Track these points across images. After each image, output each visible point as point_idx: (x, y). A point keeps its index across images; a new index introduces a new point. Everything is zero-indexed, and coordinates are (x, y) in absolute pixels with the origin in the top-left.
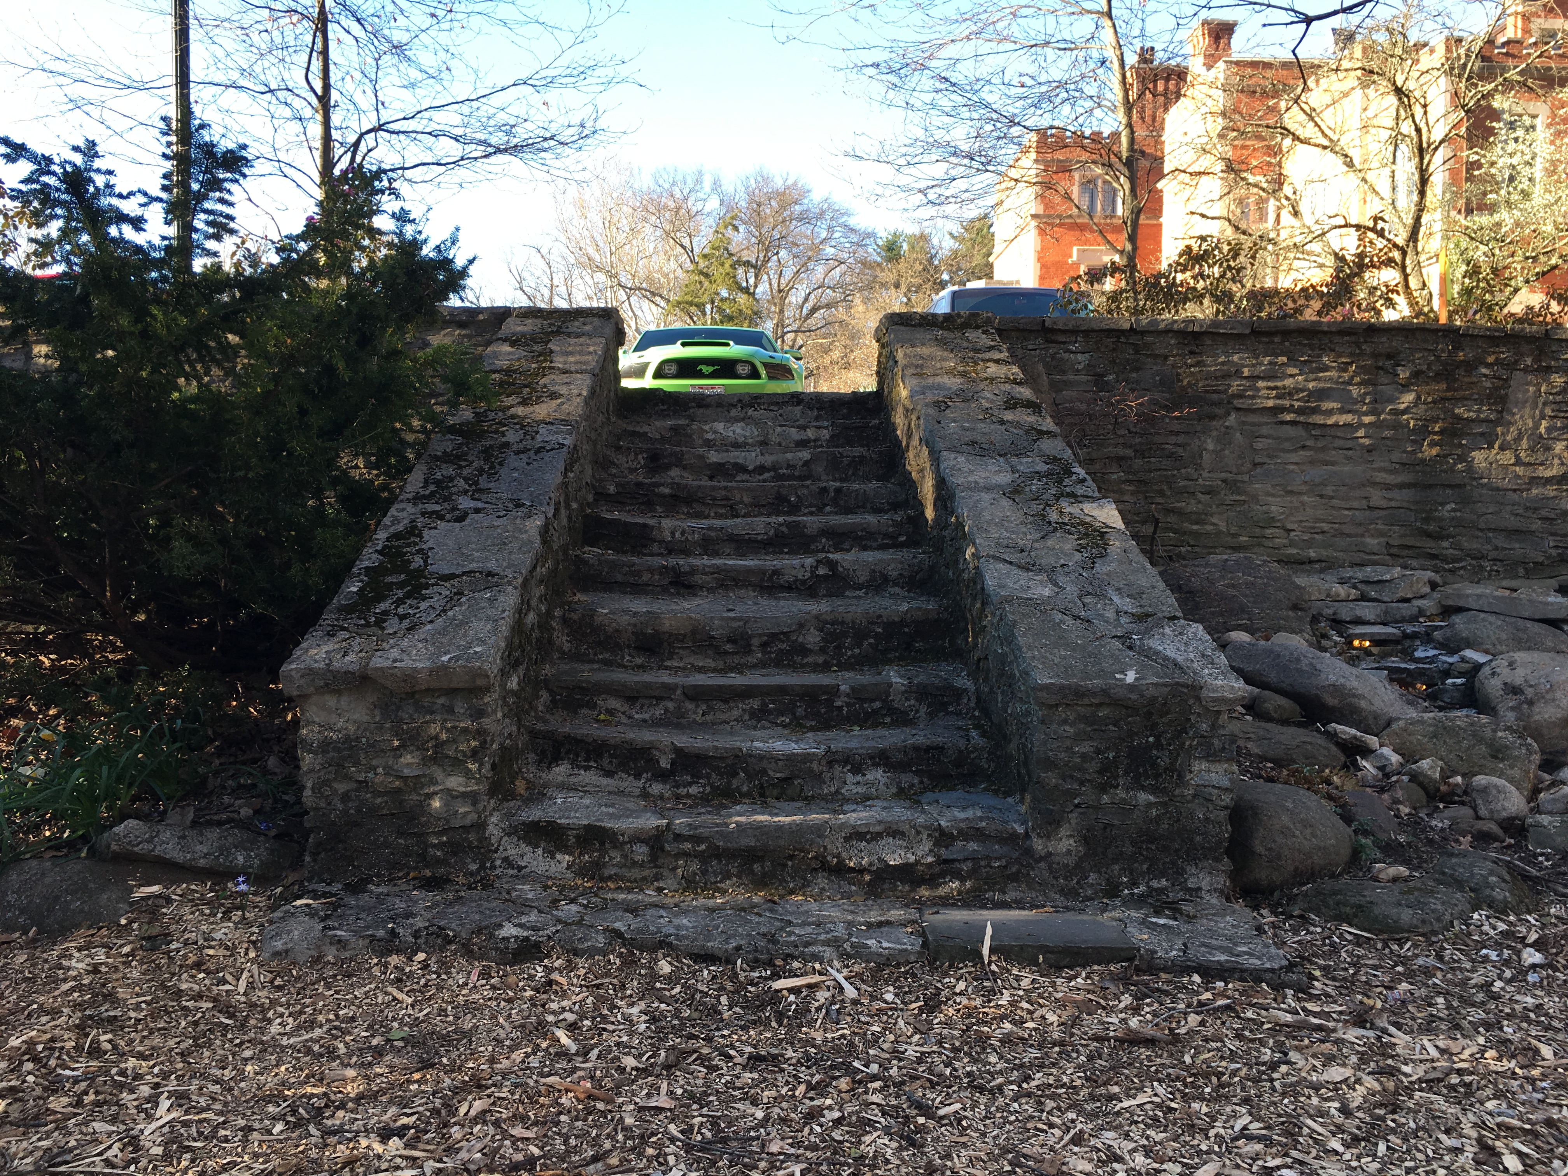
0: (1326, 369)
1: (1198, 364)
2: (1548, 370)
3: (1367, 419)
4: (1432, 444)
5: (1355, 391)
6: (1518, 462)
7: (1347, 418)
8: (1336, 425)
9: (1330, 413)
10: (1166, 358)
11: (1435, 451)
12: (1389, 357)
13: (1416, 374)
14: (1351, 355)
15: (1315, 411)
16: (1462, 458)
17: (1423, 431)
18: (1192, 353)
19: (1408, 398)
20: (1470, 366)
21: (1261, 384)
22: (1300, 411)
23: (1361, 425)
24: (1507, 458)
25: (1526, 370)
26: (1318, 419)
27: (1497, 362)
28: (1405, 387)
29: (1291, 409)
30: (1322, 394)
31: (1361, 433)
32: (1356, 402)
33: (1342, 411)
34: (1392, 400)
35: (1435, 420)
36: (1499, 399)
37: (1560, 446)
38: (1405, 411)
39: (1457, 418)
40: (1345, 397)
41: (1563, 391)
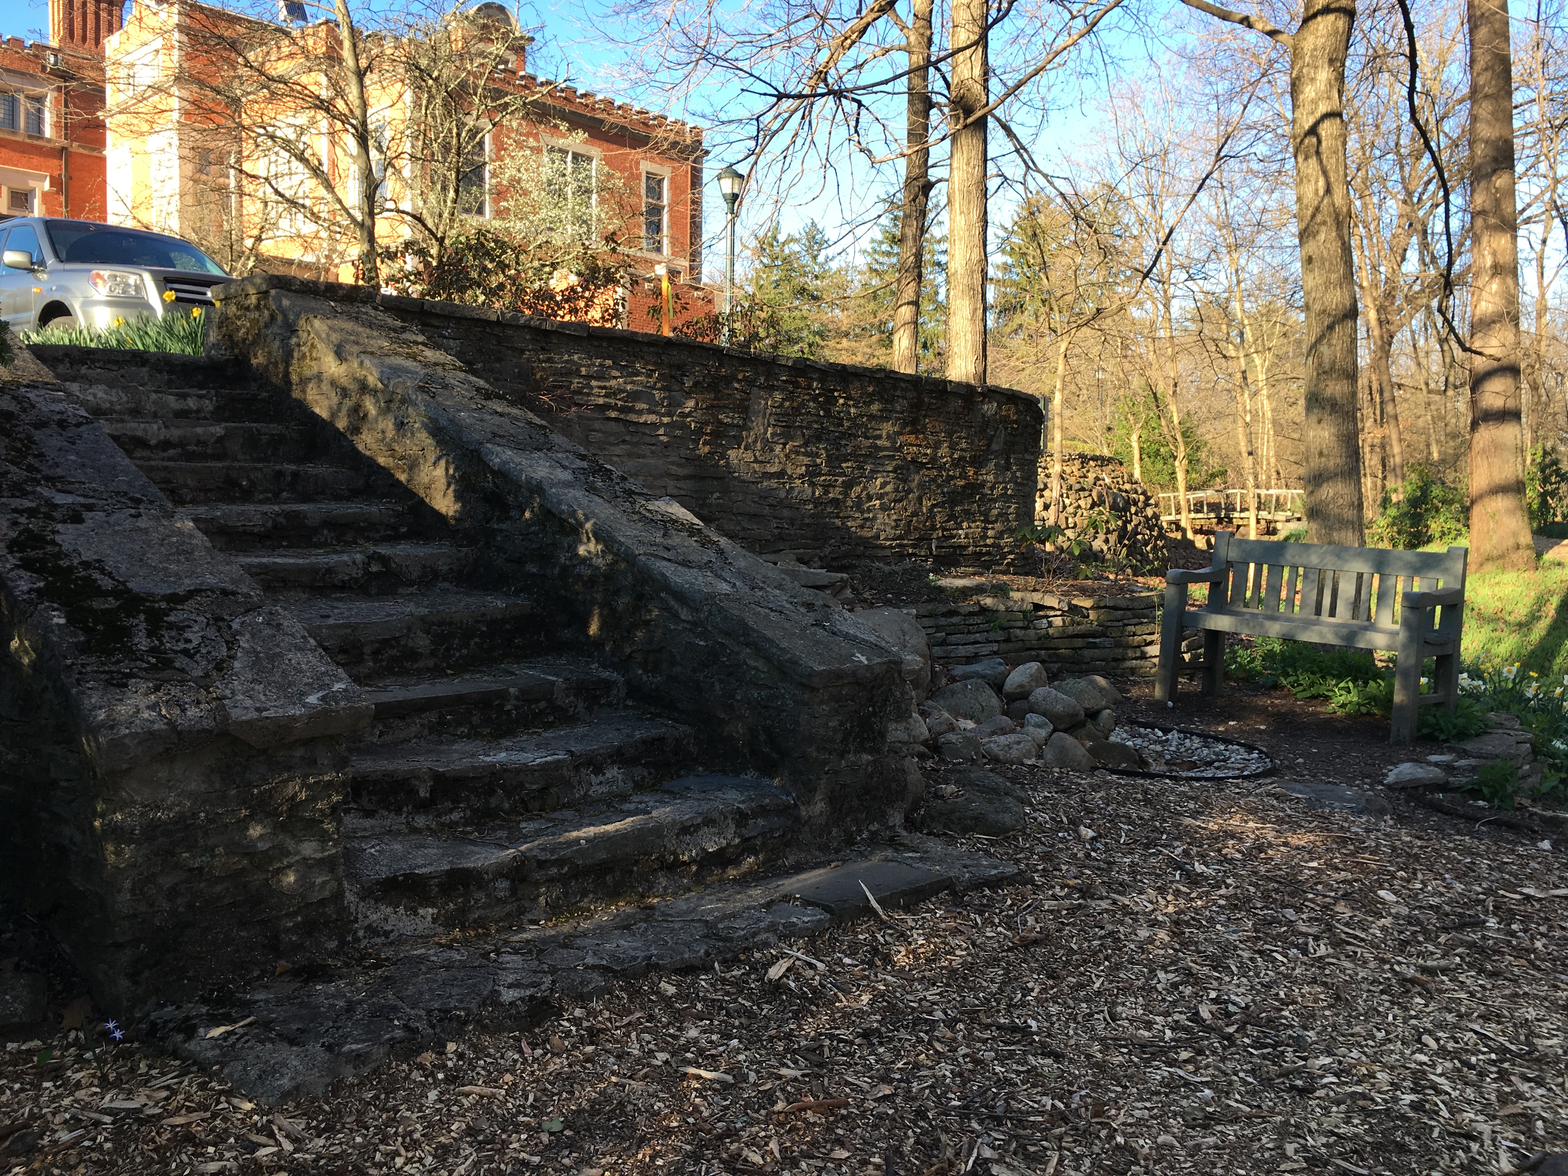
0: (638, 374)
1: (549, 360)
2: (772, 388)
3: (666, 420)
4: (705, 443)
5: (658, 395)
6: (756, 461)
7: (651, 418)
8: (645, 424)
9: (640, 412)
10: (522, 352)
11: (707, 449)
12: (679, 368)
13: (696, 384)
14: (655, 364)
15: (631, 410)
16: (723, 456)
17: (699, 432)
18: (543, 349)
19: (691, 403)
20: (728, 380)
21: (594, 383)
22: (622, 410)
23: (662, 424)
24: (749, 456)
25: (760, 387)
26: (633, 417)
27: (745, 379)
28: (688, 395)
29: (614, 408)
30: (635, 396)
31: (661, 431)
32: (657, 404)
33: (650, 412)
34: (680, 405)
35: (707, 423)
36: (744, 409)
37: (778, 448)
38: (689, 415)
39: (720, 422)
40: (650, 399)
41: (781, 406)
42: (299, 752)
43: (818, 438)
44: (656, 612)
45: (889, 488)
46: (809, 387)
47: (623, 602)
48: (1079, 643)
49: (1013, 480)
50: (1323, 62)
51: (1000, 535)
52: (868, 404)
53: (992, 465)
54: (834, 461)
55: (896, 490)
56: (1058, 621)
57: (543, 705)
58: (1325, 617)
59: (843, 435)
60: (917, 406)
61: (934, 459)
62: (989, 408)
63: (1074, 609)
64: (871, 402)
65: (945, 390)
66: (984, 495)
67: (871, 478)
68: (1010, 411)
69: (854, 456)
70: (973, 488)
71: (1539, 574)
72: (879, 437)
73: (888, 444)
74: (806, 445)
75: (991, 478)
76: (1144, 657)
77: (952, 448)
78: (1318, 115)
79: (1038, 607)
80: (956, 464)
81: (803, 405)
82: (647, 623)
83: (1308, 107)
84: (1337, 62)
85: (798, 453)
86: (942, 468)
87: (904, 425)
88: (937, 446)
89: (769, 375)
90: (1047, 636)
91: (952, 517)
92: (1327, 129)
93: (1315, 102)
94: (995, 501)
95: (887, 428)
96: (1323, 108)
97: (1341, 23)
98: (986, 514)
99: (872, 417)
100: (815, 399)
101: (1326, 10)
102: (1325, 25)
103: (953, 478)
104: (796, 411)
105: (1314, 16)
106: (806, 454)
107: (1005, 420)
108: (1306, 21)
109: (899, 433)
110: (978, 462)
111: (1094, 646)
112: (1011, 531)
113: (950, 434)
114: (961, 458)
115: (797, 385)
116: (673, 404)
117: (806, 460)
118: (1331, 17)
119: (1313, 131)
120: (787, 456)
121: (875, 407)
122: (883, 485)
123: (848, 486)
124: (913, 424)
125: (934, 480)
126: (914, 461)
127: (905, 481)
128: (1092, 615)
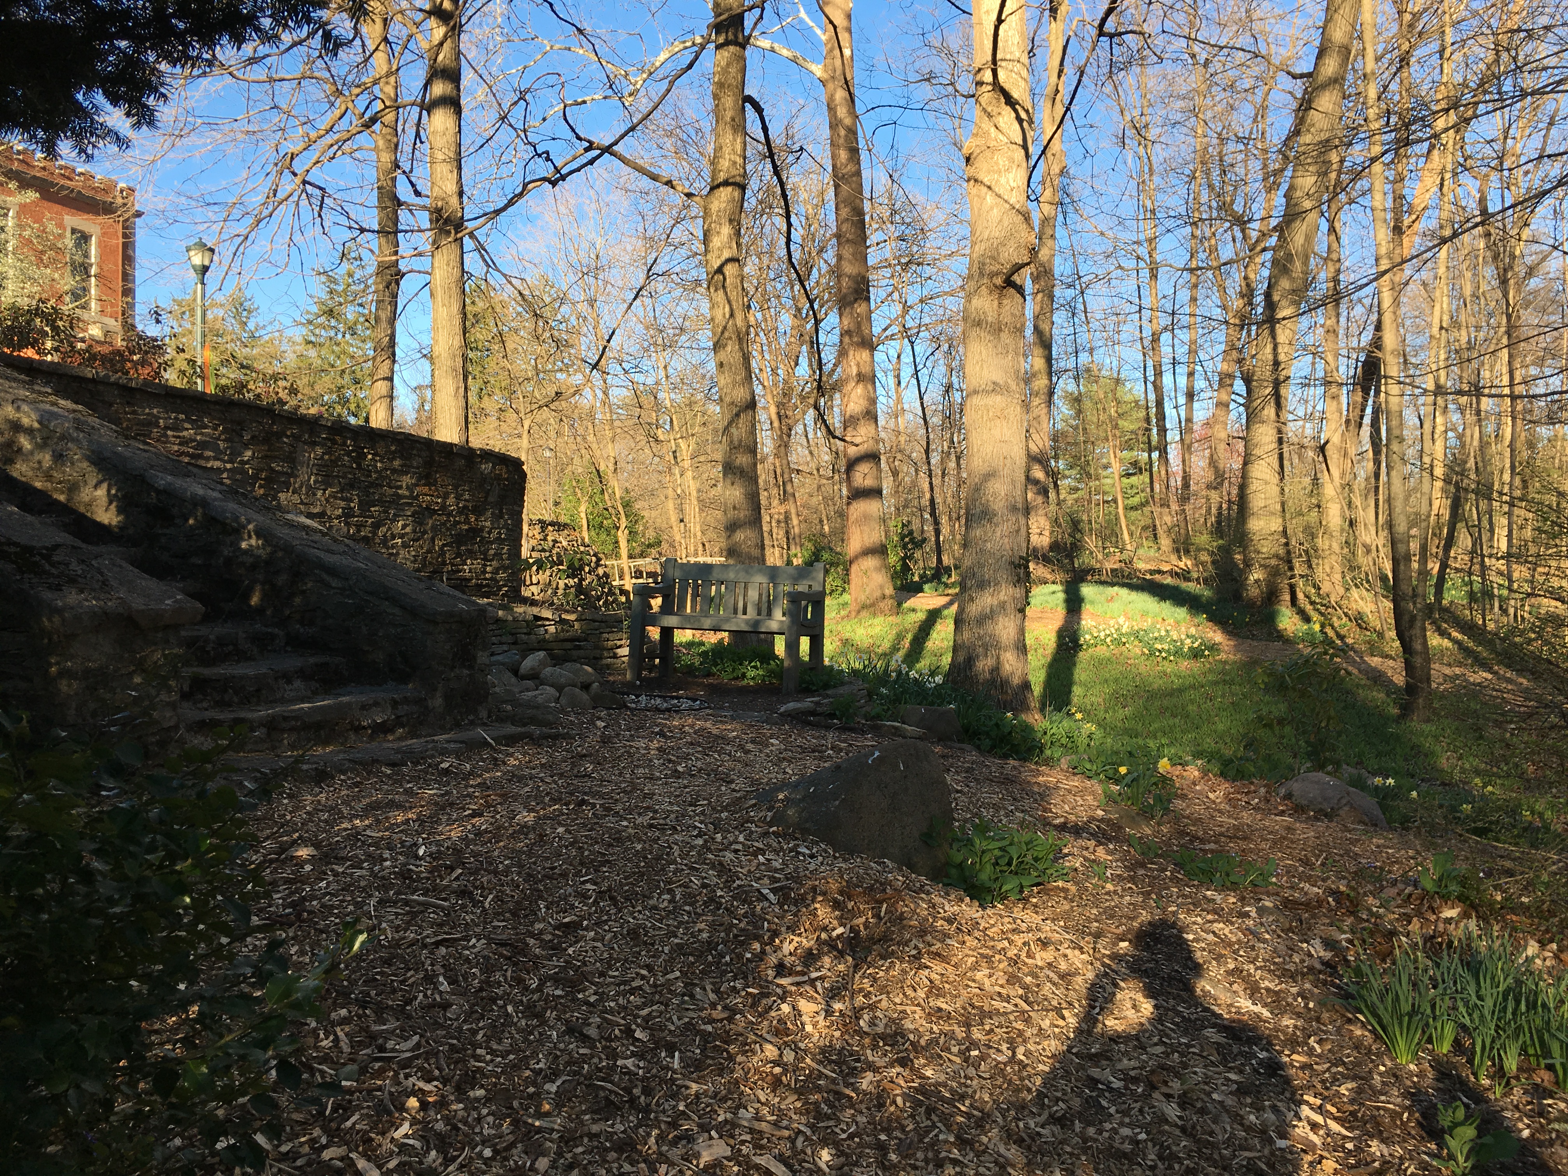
0: (206, 427)
1: (134, 412)
2: (314, 444)
3: (228, 466)
4: (260, 487)
5: (222, 445)
6: (302, 503)
7: (217, 464)
8: (212, 468)
9: (208, 459)
10: (111, 405)
11: (262, 491)
12: (239, 423)
13: (253, 437)
14: (219, 419)
15: (200, 456)
16: (275, 498)
17: (255, 477)
18: (128, 403)
19: (249, 453)
20: (280, 435)
21: (169, 433)
22: (192, 456)
23: (226, 470)
24: (296, 499)
25: (305, 443)
26: (202, 463)
27: (293, 435)
28: (246, 446)
29: (187, 454)
30: (203, 445)
31: (225, 475)
32: (221, 452)
33: (216, 459)
34: (240, 454)
35: (262, 470)
36: (291, 460)
37: (320, 493)
38: (247, 462)
39: (272, 470)
40: (216, 449)
41: (322, 458)
42: (160, 635)
43: (352, 486)
44: (310, 585)
45: (408, 530)
46: (345, 444)
47: (282, 579)
48: (568, 645)
49: (506, 526)
50: (725, 221)
51: (496, 571)
52: (391, 460)
53: (489, 514)
54: (365, 506)
55: (414, 531)
56: (552, 629)
57: (231, 648)
58: (740, 616)
59: (372, 485)
60: (429, 463)
61: (444, 507)
62: (486, 467)
63: (562, 621)
64: (394, 459)
65: (451, 452)
66: (483, 538)
67: (394, 521)
68: (502, 471)
69: (381, 502)
70: (475, 532)
71: (900, 617)
72: (400, 487)
73: (407, 493)
74: (342, 491)
75: (488, 524)
76: (615, 656)
77: (458, 498)
78: (723, 259)
79: (537, 618)
80: (461, 511)
81: (339, 458)
82: (303, 592)
83: (716, 253)
84: (735, 222)
85: (336, 498)
86: (450, 514)
87: (419, 480)
88: (445, 497)
89: (312, 433)
90: (544, 640)
91: (458, 555)
92: (729, 270)
93: (720, 249)
94: (492, 543)
95: (407, 480)
96: (726, 254)
97: (737, 194)
98: (485, 554)
99: (394, 471)
100: (348, 454)
101: (726, 183)
102: (725, 193)
103: (459, 523)
104: (334, 463)
105: (718, 186)
106: (342, 499)
107: (498, 478)
108: (713, 189)
109: (416, 485)
110: (478, 511)
111: (579, 648)
112: (505, 568)
113: (456, 487)
114: (465, 507)
115: (334, 442)
116: (234, 455)
117: (343, 504)
118: (730, 189)
119: (720, 270)
120: (327, 500)
121: (397, 463)
122: (404, 527)
123: (376, 526)
124: (427, 478)
125: (444, 524)
126: (428, 508)
127: (421, 524)
128: (577, 625)
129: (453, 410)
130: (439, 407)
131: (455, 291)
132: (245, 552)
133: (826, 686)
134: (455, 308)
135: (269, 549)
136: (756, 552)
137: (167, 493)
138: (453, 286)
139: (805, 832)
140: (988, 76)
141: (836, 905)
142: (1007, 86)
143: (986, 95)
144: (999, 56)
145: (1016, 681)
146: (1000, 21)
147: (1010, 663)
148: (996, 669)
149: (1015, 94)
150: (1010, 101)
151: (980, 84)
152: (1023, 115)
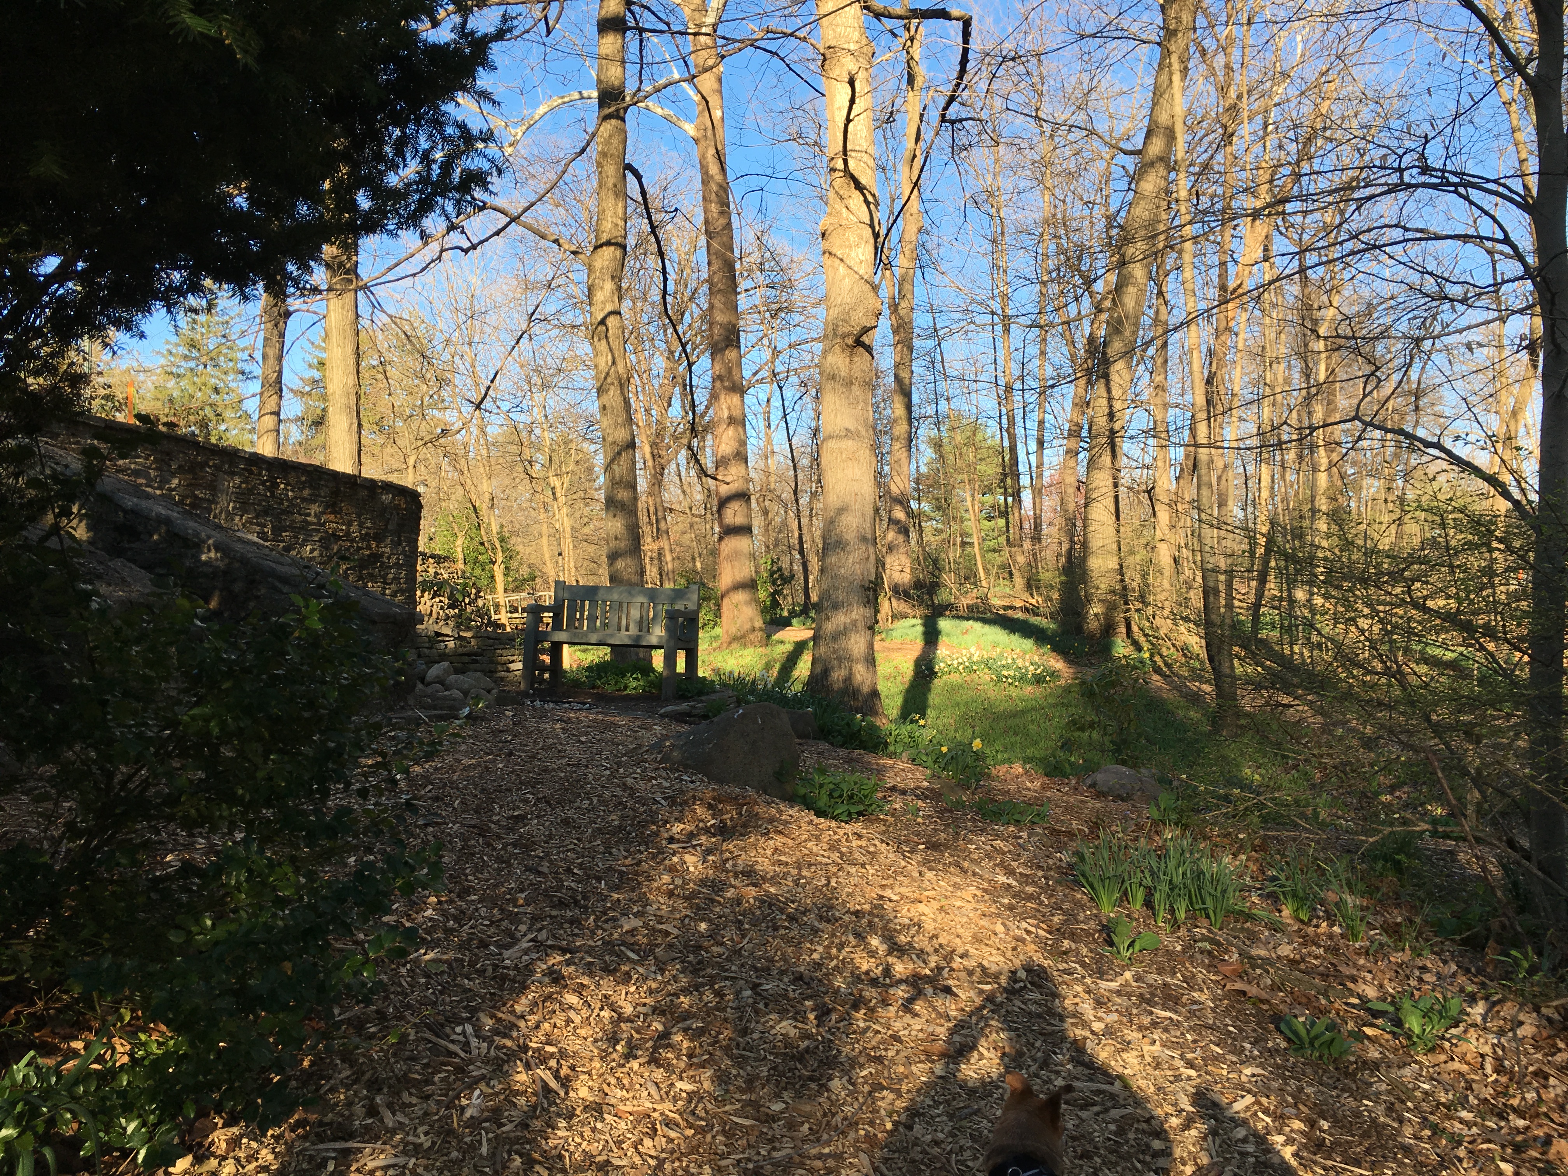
0: (139, 457)
2: (233, 474)
3: (158, 492)
5: (152, 473)
9: (141, 485)
12: (168, 454)
13: (180, 467)
14: (151, 450)
15: (133, 484)
17: (181, 503)
18: (73, 435)
19: (176, 481)
20: (203, 465)
25: (225, 473)
27: (215, 465)
28: (173, 475)
30: (136, 473)
32: (152, 480)
33: (147, 485)
34: (169, 482)
35: (187, 497)
36: (213, 487)
37: (237, 519)
38: (174, 489)
39: (196, 497)
40: (147, 476)
41: (239, 487)
43: (266, 512)
45: (316, 553)
46: (260, 474)
48: (466, 659)
49: (404, 552)
50: (607, 277)
51: (394, 595)
52: (301, 489)
53: (388, 541)
54: (277, 531)
55: (321, 555)
56: (451, 644)
58: (624, 632)
59: (284, 512)
60: (335, 493)
61: (348, 534)
62: (387, 498)
63: (460, 638)
64: (304, 488)
65: (355, 483)
66: (383, 563)
67: (303, 545)
68: (402, 502)
69: (291, 528)
70: (376, 557)
71: (769, 648)
72: (309, 515)
73: (315, 520)
74: (257, 517)
75: (388, 550)
77: (361, 525)
78: (606, 311)
79: (438, 634)
80: (363, 538)
81: (254, 487)
83: (600, 306)
84: (617, 279)
85: (251, 523)
86: (353, 540)
87: (326, 507)
88: (350, 524)
89: (232, 464)
90: (445, 654)
91: (361, 578)
92: (612, 321)
93: (604, 303)
94: (391, 568)
95: (314, 508)
96: (609, 308)
97: (618, 253)
98: (384, 577)
99: (304, 500)
100: (263, 483)
101: (608, 243)
102: (608, 253)
103: (359, 548)
104: (250, 491)
105: (601, 246)
106: (258, 524)
107: (397, 507)
108: (596, 248)
109: (323, 513)
110: (379, 538)
111: (476, 662)
112: (403, 592)
113: (359, 516)
114: (367, 534)
115: (251, 472)
116: (164, 482)
117: (258, 529)
118: (612, 248)
119: (603, 322)
120: (244, 525)
121: (306, 493)
122: (312, 551)
123: (287, 549)
124: (332, 507)
125: (348, 549)
126: (333, 534)
127: (327, 549)
128: (473, 643)
129: (347, 445)
130: (333, 441)
131: (350, 332)
132: (206, 563)
133: (700, 693)
134: (350, 349)
135: (227, 561)
136: (635, 579)
137: (135, 512)
138: (348, 328)
139: (686, 767)
140: (840, 164)
141: (710, 807)
142: (856, 174)
143: (840, 181)
144: (849, 147)
145: (865, 689)
146: (848, 120)
147: (860, 673)
148: (849, 679)
149: (863, 181)
150: (859, 187)
151: (833, 170)
152: (870, 199)
